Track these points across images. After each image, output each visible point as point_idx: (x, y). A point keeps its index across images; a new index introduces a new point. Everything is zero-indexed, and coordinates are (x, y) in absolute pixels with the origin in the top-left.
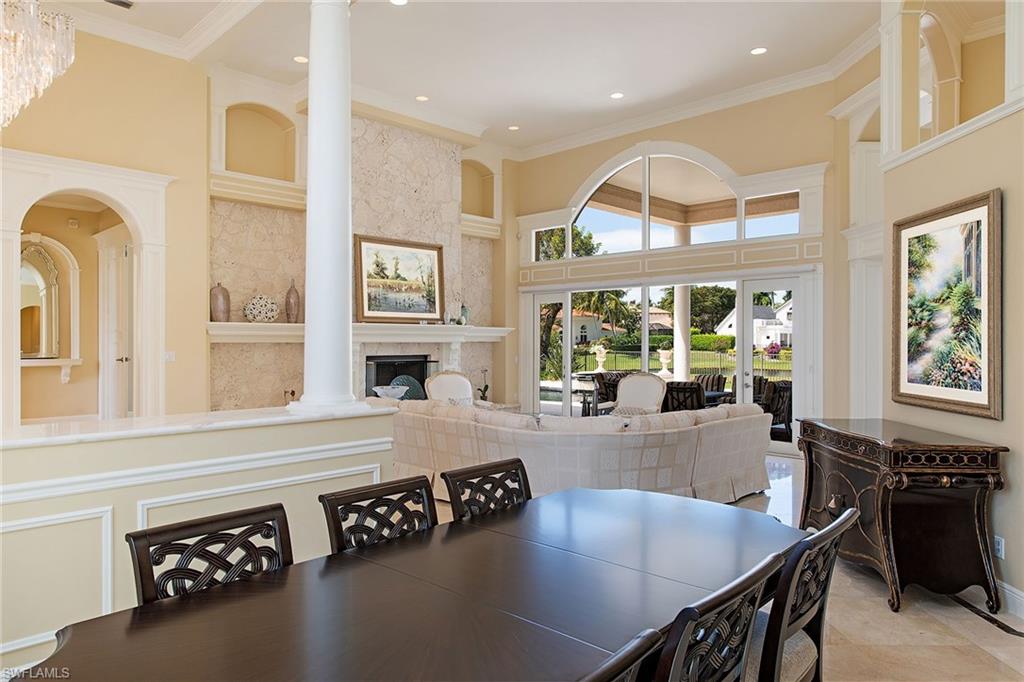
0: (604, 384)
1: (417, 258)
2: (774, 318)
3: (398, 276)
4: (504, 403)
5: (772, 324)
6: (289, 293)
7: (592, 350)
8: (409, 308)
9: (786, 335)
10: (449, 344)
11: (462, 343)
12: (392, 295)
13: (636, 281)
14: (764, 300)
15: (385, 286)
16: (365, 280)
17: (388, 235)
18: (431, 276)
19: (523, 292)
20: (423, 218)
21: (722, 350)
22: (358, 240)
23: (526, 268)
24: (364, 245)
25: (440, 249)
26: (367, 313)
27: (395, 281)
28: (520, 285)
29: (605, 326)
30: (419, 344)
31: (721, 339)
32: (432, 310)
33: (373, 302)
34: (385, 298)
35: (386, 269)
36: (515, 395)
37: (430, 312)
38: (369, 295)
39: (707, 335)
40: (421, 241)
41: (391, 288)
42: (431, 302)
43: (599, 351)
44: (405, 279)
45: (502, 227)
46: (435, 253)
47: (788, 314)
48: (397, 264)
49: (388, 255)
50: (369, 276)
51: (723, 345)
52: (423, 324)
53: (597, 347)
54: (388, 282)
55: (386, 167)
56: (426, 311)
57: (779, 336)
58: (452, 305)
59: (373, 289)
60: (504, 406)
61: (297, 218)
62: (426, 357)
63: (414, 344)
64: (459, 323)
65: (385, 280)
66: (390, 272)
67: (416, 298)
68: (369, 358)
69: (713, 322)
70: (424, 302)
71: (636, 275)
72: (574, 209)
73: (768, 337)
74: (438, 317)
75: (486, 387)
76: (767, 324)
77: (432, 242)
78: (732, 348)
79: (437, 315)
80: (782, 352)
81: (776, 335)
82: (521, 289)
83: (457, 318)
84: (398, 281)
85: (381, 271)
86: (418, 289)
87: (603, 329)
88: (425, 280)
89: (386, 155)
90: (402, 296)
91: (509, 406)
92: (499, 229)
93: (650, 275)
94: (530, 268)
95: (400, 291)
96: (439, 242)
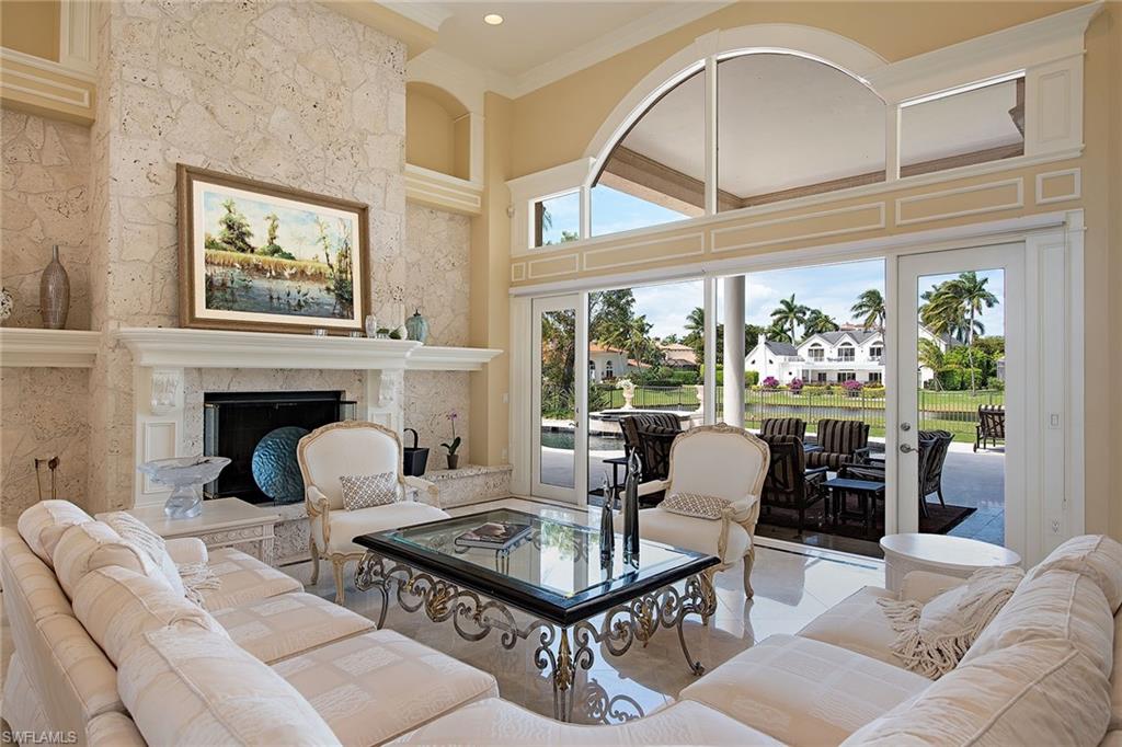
0: (640, 435)
1: (317, 221)
2: (796, 354)
3: (276, 251)
4: (486, 465)
5: (794, 361)
6: (47, 272)
7: (618, 385)
8: (300, 308)
9: (808, 371)
10: (378, 372)
11: (406, 371)
12: (260, 283)
13: (694, 267)
15: (245, 266)
16: (200, 252)
17: (255, 174)
18: (345, 255)
19: (516, 296)
20: (329, 153)
22: (186, 177)
23: (521, 259)
24: (200, 188)
25: (363, 211)
26: (201, 311)
27: (269, 258)
28: (512, 285)
29: (631, 361)
30: (321, 371)
32: (346, 312)
33: (218, 294)
34: (247, 288)
35: (249, 234)
36: (504, 452)
37: (342, 317)
38: (209, 281)
40: (327, 194)
41: (260, 270)
42: (345, 300)
43: (627, 387)
44: (290, 257)
45: (484, 196)
46: (354, 217)
47: (810, 350)
48: (274, 228)
49: (255, 212)
50: (211, 244)
51: (747, 381)
52: (321, 336)
53: (624, 382)
54: (254, 258)
55: (252, 51)
56: (333, 315)
57: (801, 372)
58: (387, 307)
59: (219, 270)
60: (484, 470)
61: (77, 138)
62: (338, 394)
63: (312, 371)
64: (395, 336)
65: (248, 255)
66: (259, 240)
67: (314, 290)
68: (209, 397)
70: (331, 299)
71: (697, 259)
72: (592, 160)
73: (791, 374)
74: (360, 326)
75: (457, 441)
76: (790, 361)
77: (348, 197)
79: (356, 323)
80: (804, 388)
81: (798, 371)
82: (513, 291)
83: (392, 329)
84: (276, 258)
85: (237, 236)
86: (318, 276)
87: (629, 364)
88: (334, 260)
89: (251, 30)
90: (282, 287)
91: (492, 469)
92: (479, 198)
93: (720, 256)
94: (526, 259)
95: (279, 276)
96: (363, 200)
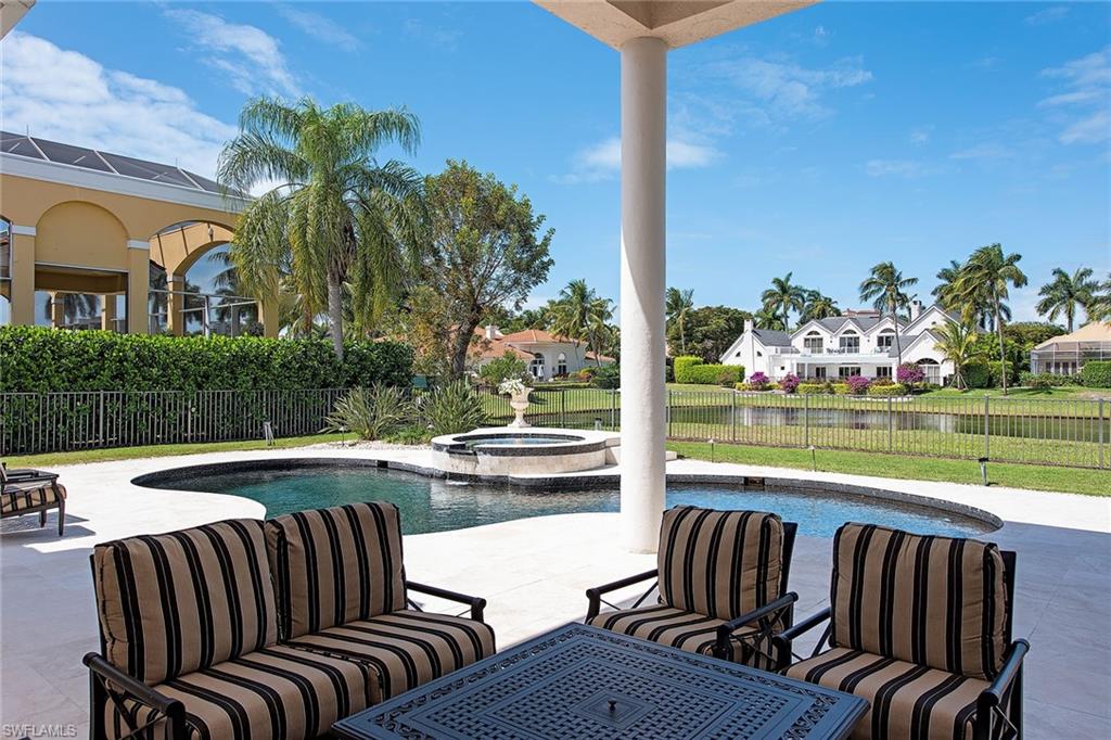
2: (790, 345)
5: (787, 352)
9: (803, 365)
14: (776, 324)
21: (729, 384)
31: (728, 370)
39: (711, 365)
47: (806, 340)
51: (730, 378)
57: (795, 366)
69: (717, 349)
73: (783, 368)
76: (782, 352)
78: (741, 381)
80: (801, 386)
81: (792, 365)
87: (587, 358)
